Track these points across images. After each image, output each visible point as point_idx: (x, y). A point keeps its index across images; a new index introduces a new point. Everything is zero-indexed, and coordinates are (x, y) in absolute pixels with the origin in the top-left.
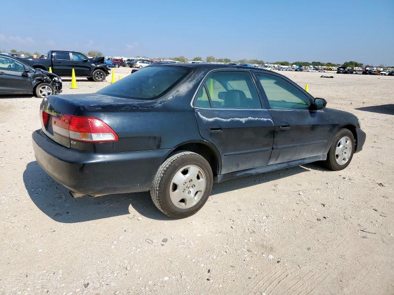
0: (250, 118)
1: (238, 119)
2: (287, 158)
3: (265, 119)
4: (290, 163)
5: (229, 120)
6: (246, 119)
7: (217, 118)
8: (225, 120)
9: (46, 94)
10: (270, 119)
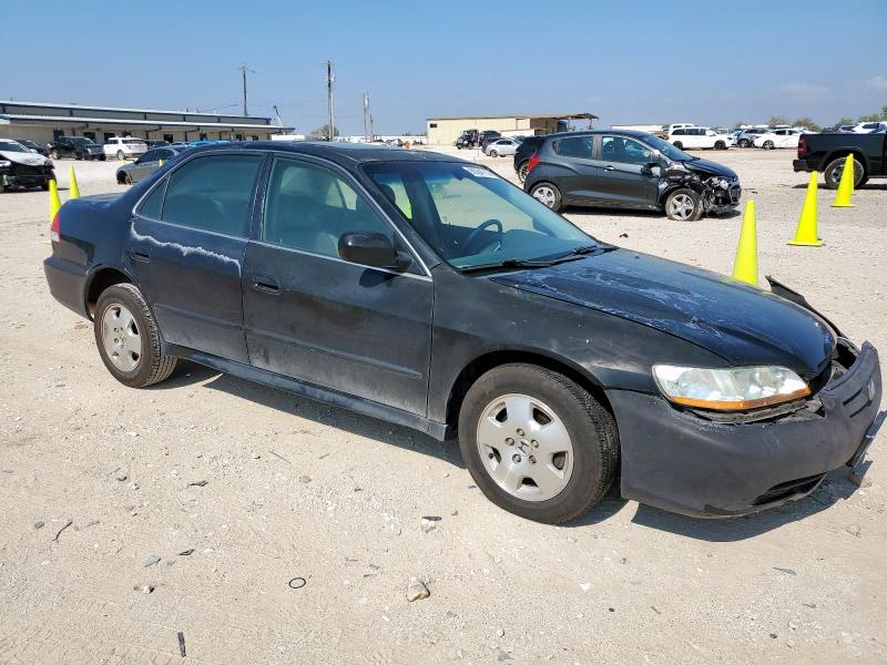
0: (200, 250)
1: (179, 246)
2: (296, 370)
3: (227, 259)
4: (307, 387)
5: (164, 244)
6: (193, 249)
7: (150, 237)
8: (159, 243)
9: (683, 213)
10: (236, 261)
